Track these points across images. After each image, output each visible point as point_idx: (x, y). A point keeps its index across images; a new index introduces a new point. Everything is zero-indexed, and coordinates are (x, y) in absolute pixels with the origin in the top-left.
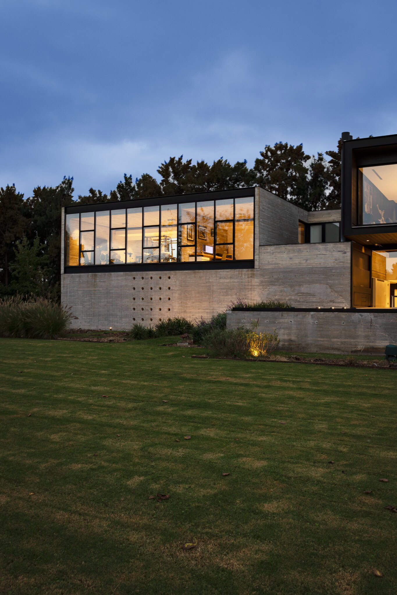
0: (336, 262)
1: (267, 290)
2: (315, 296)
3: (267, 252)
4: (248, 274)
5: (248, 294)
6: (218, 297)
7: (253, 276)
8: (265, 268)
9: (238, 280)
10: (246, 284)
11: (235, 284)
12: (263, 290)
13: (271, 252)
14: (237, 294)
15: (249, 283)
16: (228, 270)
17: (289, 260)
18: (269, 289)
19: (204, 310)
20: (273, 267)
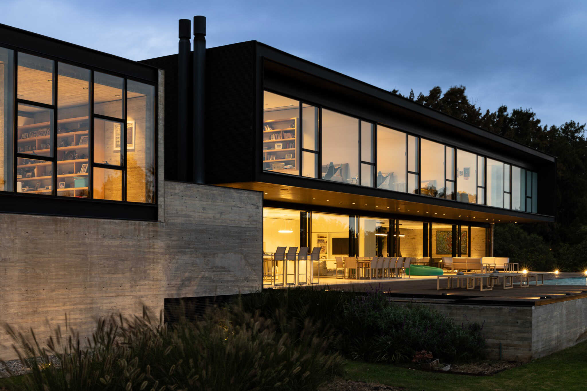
0: (250, 219)
1: (174, 261)
2: (230, 271)
3: (175, 194)
4: (149, 232)
5: (149, 269)
6: (101, 276)
7: (156, 235)
8: (172, 221)
9: (134, 243)
10: (146, 250)
11: (129, 249)
12: (170, 263)
13: (181, 194)
14: (133, 269)
15: (150, 248)
16: (117, 221)
17: (202, 211)
18: (178, 259)
19: (74, 304)
20: (183, 222)
